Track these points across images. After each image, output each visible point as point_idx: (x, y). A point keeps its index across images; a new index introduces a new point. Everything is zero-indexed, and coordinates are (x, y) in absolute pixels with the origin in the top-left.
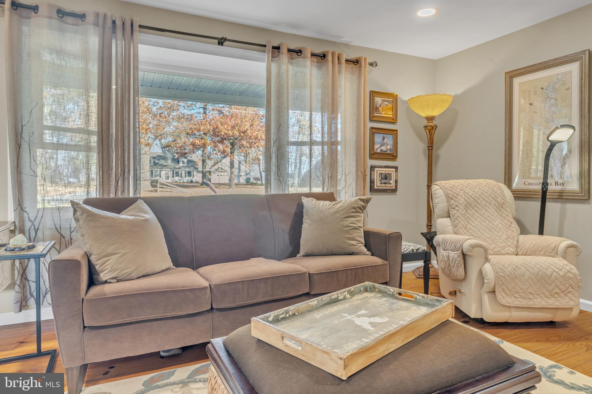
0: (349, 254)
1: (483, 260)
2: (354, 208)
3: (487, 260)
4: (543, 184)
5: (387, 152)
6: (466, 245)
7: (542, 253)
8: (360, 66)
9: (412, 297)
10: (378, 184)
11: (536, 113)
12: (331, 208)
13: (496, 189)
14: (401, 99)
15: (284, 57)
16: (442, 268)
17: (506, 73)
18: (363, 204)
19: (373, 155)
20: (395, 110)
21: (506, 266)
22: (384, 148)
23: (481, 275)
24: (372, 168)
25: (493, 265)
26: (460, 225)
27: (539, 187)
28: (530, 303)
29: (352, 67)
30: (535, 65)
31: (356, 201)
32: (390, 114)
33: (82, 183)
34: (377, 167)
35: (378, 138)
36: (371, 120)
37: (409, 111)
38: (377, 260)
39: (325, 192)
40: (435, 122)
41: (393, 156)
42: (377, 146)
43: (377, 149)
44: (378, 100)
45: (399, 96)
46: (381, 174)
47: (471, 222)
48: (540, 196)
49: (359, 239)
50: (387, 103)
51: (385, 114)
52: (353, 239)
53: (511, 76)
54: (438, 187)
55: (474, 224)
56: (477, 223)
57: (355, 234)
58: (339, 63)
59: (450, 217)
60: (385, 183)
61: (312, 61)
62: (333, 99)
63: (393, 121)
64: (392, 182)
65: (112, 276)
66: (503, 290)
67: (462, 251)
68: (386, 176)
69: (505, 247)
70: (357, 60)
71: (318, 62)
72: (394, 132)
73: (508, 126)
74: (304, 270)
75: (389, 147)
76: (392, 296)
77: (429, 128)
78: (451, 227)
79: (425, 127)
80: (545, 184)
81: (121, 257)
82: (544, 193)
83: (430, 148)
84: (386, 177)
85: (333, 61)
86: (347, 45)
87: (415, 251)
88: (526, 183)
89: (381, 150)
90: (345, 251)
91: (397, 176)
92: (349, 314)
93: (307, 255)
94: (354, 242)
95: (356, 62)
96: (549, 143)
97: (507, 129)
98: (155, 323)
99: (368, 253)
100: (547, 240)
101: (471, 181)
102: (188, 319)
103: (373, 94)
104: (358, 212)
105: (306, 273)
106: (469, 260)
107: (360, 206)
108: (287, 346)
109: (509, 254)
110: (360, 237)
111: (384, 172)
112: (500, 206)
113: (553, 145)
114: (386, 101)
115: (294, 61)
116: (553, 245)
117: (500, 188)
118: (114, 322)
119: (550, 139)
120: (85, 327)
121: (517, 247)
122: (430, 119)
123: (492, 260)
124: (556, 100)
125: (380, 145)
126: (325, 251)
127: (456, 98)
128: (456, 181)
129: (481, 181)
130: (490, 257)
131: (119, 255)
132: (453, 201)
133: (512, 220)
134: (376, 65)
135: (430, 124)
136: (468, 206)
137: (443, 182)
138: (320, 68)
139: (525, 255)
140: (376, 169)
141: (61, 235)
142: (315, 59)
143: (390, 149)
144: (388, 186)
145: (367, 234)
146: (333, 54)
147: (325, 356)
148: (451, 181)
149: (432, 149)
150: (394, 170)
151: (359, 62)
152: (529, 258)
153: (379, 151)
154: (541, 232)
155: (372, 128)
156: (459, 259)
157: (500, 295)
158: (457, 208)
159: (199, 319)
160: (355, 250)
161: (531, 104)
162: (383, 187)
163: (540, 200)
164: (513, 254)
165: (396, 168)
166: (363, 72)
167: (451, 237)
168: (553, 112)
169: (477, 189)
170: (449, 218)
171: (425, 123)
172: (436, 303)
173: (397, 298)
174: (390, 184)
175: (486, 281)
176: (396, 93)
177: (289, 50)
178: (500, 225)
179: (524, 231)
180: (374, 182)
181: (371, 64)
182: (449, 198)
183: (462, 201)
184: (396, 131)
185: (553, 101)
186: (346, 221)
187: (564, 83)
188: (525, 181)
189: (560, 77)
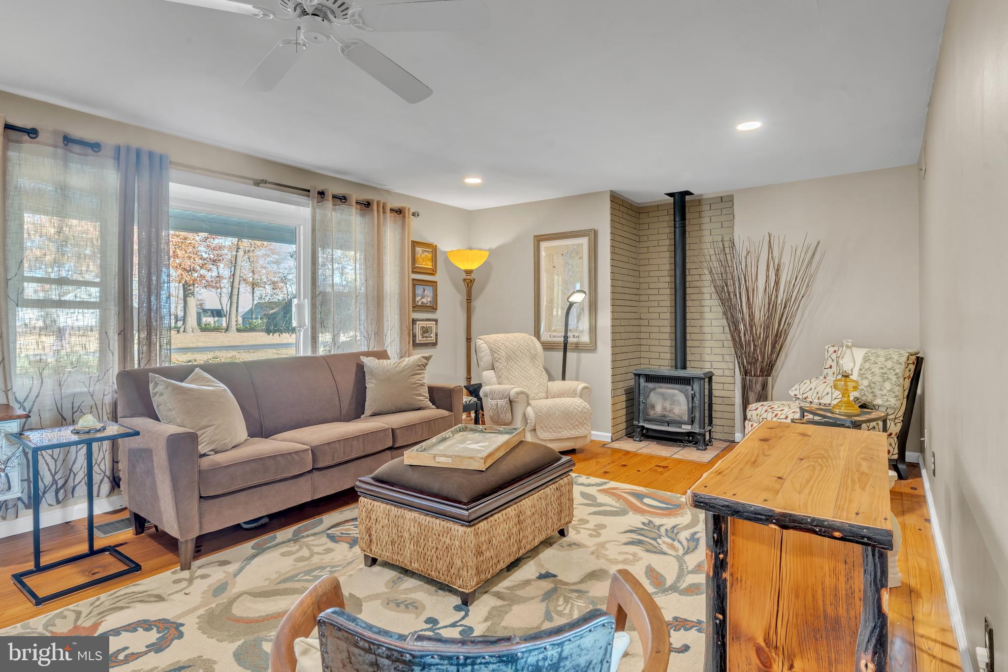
0: (416, 410)
1: (526, 404)
2: (419, 366)
3: (529, 404)
4: (564, 337)
5: (428, 305)
6: (513, 393)
7: (565, 395)
8: (404, 217)
9: (496, 430)
10: (419, 339)
11: (558, 275)
12: (397, 367)
13: (529, 342)
14: (440, 249)
15: (329, 204)
16: (491, 416)
17: (534, 236)
18: (426, 361)
19: (416, 307)
20: (434, 260)
21: (543, 407)
22: (424, 300)
23: (525, 418)
24: (414, 321)
25: (533, 408)
26: (503, 376)
27: (562, 339)
28: (560, 436)
29: (395, 216)
30: (557, 234)
31: (420, 359)
32: (429, 265)
33: (89, 351)
34: (418, 321)
35: (419, 290)
36: (413, 272)
37: (447, 261)
38: (445, 413)
39: (370, 350)
40: (473, 276)
41: (433, 308)
42: (418, 299)
43: (418, 302)
44: (419, 250)
45: (438, 246)
46: (423, 327)
47: (511, 373)
48: (563, 347)
49: (425, 395)
50: (427, 254)
51: (425, 265)
52: (420, 395)
53: (539, 239)
54: (482, 342)
55: (513, 375)
56: (516, 373)
57: (422, 390)
58: (384, 212)
59: (494, 369)
60: (426, 337)
61: (357, 209)
62: (378, 250)
63: (433, 272)
64: (433, 335)
65: (211, 448)
66: (541, 427)
67: (510, 399)
68: (427, 329)
69: (538, 393)
70: (399, 209)
71: (361, 210)
72: (434, 284)
73: (536, 284)
74: (387, 426)
75: (429, 299)
76: (482, 431)
77: (468, 281)
78: (495, 379)
79: (464, 280)
80: (566, 337)
81: (216, 428)
82: (565, 344)
83: (469, 300)
84: (425, 331)
85: (378, 211)
86: (388, 192)
87: (468, 402)
88: (552, 336)
89: (422, 303)
90: (413, 407)
91: (437, 328)
92: (461, 444)
93: (374, 415)
94: (421, 398)
95: (399, 212)
96: (568, 303)
97: (536, 287)
98: (264, 488)
99: (433, 406)
100: (569, 384)
101: (510, 335)
102: (292, 481)
103: (415, 244)
104: (423, 369)
105: (389, 428)
106: (515, 405)
107: (423, 363)
108: (439, 462)
109: (541, 399)
110: (425, 392)
111: (425, 326)
112: (534, 357)
113: (571, 305)
114: (426, 251)
115: (337, 207)
116: (573, 388)
117: (532, 341)
118: (232, 489)
119: (569, 300)
120: (201, 497)
121: (547, 392)
122: (468, 272)
123: (532, 404)
124: (572, 266)
125: (421, 298)
126: (393, 408)
127: (492, 252)
128: (497, 335)
129: (517, 335)
130: (530, 402)
131: (214, 426)
132: (496, 355)
133: (542, 369)
134: (418, 215)
135: (469, 277)
136: (509, 358)
137: (486, 336)
138: (363, 215)
139: (554, 398)
140: (418, 323)
141: (63, 417)
142: (359, 207)
143: (430, 302)
144: (429, 340)
145: (432, 390)
146: (378, 203)
147: (471, 460)
148: (493, 335)
149: (471, 302)
150: (434, 323)
151: (403, 212)
152: (557, 400)
153: (420, 304)
154: (564, 378)
155: (413, 280)
156: (507, 406)
157: (539, 432)
158: (500, 361)
159: (301, 480)
160: (421, 404)
161: (554, 267)
162: (424, 341)
163: (563, 350)
164: (544, 398)
165: (436, 321)
166: (407, 223)
167: (496, 387)
168: (570, 276)
169: (515, 343)
170: (493, 371)
171: (464, 276)
172: (514, 431)
173: (485, 432)
174: (431, 337)
175: (529, 421)
176: (435, 244)
177: (334, 197)
178: (534, 374)
179: (551, 378)
180: (416, 336)
181: (414, 214)
182: (493, 351)
183: (504, 354)
184: (436, 282)
185: (570, 266)
186: (413, 378)
187: (577, 253)
188: (550, 333)
189: (575, 247)
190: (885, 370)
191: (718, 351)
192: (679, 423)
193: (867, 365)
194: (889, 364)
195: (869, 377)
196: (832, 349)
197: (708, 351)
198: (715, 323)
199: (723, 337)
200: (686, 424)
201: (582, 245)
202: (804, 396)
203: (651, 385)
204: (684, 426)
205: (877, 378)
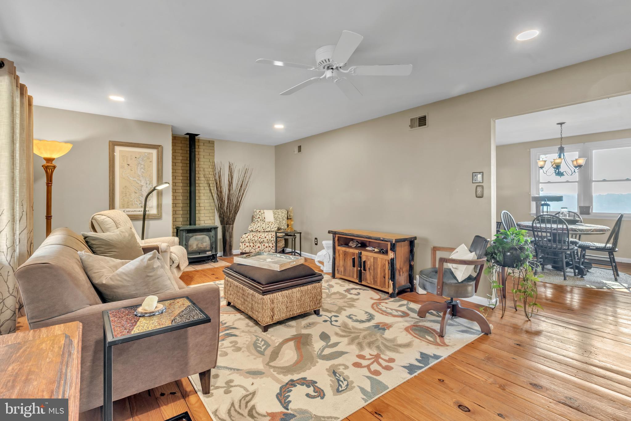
11: (132, 170)
17: (109, 141)
27: (142, 213)
48: (142, 218)
53: (113, 144)
80: (145, 211)
82: (144, 216)
83: (50, 184)
113: (153, 191)
122: (49, 160)
124: (144, 166)
135: (49, 164)
161: (128, 165)
163: (142, 220)
168: (142, 172)
185: (142, 166)
187: (148, 158)
188: (124, 209)
189: (146, 154)
190: (283, 217)
191: (207, 215)
192: (205, 251)
193: (276, 216)
194: (283, 215)
195: (279, 219)
196: (258, 211)
197: (202, 215)
198: (206, 201)
199: (209, 208)
200: (208, 251)
201: (152, 153)
202: (256, 230)
203: (190, 235)
204: (207, 253)
205: (281, 220)
